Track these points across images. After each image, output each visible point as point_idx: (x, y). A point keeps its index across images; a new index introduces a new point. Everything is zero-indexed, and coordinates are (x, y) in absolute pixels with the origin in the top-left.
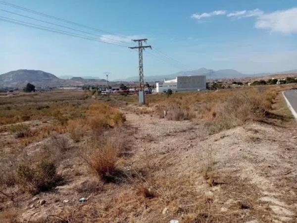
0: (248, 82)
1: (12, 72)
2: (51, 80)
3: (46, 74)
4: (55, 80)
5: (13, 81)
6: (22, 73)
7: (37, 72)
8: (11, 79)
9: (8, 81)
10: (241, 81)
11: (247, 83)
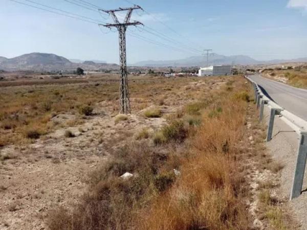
0: (260, 70)
1: (26, 55)
2: (64, 64)
3: (59, 58)
4: (67, 64)
5: (28, 64)
6: (34, 56)
7: (49, 55)
8: (26, 62)
9: (22, 64)
10: (254, 68)
11: (258, 70)
